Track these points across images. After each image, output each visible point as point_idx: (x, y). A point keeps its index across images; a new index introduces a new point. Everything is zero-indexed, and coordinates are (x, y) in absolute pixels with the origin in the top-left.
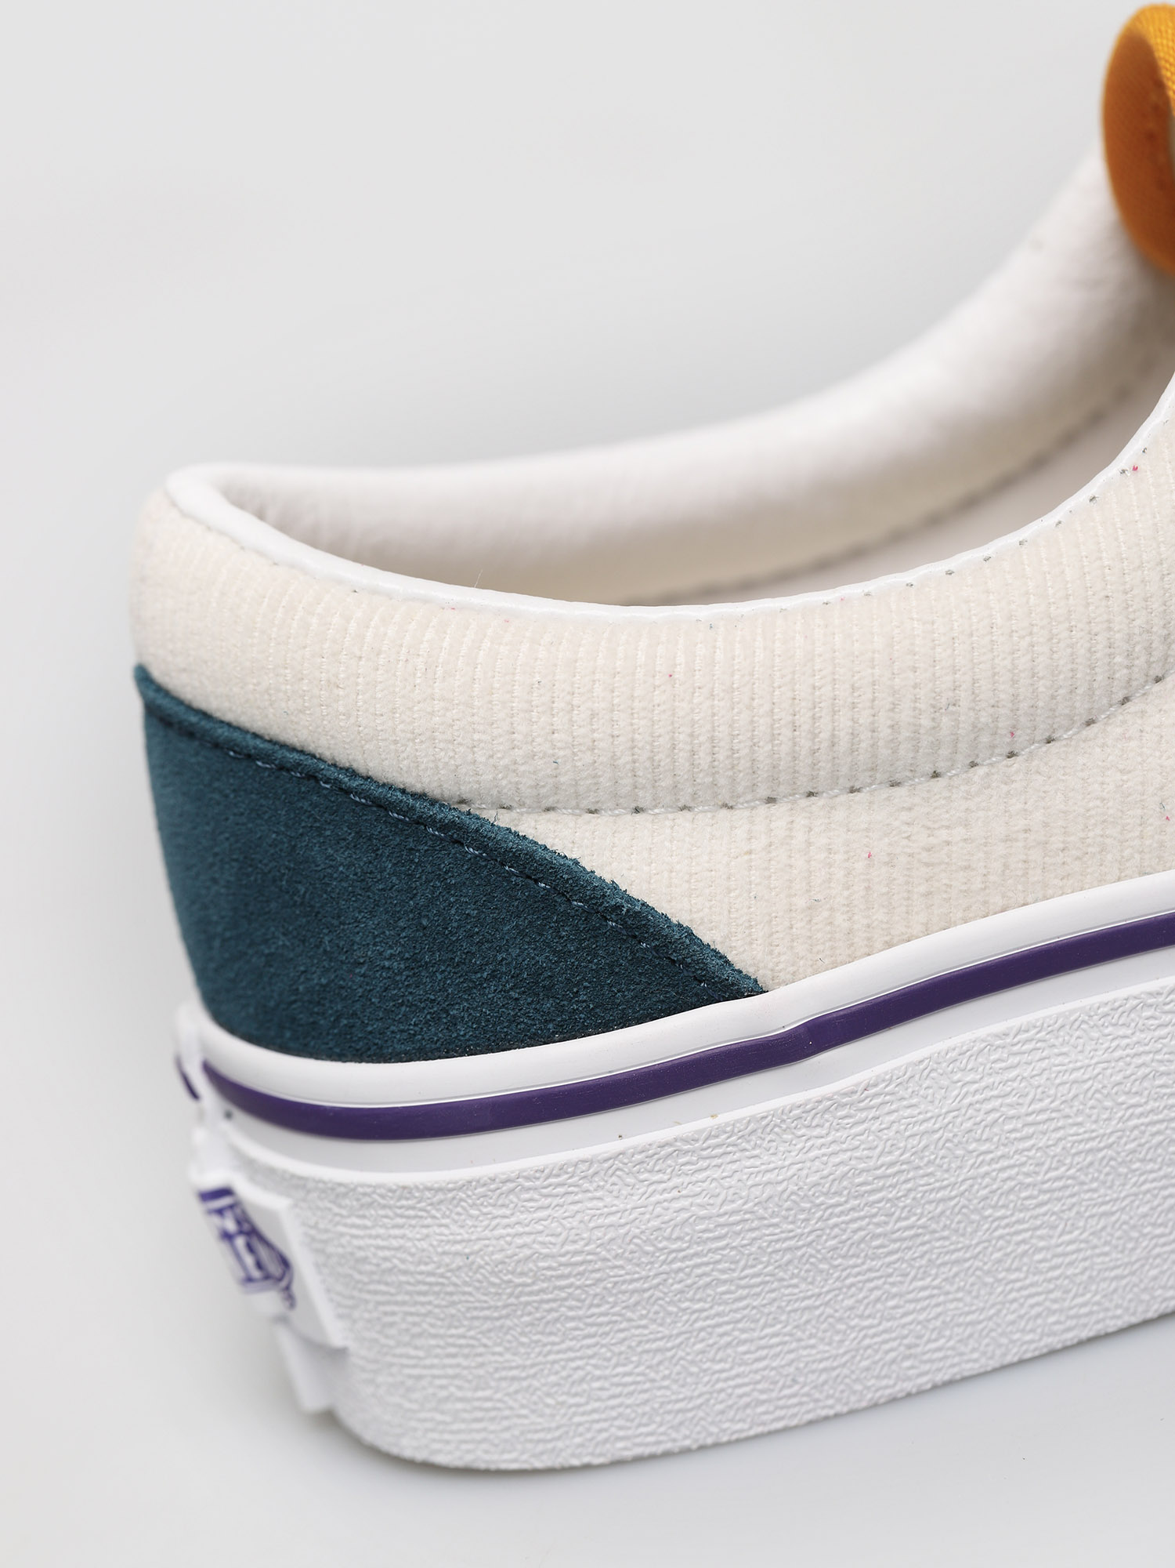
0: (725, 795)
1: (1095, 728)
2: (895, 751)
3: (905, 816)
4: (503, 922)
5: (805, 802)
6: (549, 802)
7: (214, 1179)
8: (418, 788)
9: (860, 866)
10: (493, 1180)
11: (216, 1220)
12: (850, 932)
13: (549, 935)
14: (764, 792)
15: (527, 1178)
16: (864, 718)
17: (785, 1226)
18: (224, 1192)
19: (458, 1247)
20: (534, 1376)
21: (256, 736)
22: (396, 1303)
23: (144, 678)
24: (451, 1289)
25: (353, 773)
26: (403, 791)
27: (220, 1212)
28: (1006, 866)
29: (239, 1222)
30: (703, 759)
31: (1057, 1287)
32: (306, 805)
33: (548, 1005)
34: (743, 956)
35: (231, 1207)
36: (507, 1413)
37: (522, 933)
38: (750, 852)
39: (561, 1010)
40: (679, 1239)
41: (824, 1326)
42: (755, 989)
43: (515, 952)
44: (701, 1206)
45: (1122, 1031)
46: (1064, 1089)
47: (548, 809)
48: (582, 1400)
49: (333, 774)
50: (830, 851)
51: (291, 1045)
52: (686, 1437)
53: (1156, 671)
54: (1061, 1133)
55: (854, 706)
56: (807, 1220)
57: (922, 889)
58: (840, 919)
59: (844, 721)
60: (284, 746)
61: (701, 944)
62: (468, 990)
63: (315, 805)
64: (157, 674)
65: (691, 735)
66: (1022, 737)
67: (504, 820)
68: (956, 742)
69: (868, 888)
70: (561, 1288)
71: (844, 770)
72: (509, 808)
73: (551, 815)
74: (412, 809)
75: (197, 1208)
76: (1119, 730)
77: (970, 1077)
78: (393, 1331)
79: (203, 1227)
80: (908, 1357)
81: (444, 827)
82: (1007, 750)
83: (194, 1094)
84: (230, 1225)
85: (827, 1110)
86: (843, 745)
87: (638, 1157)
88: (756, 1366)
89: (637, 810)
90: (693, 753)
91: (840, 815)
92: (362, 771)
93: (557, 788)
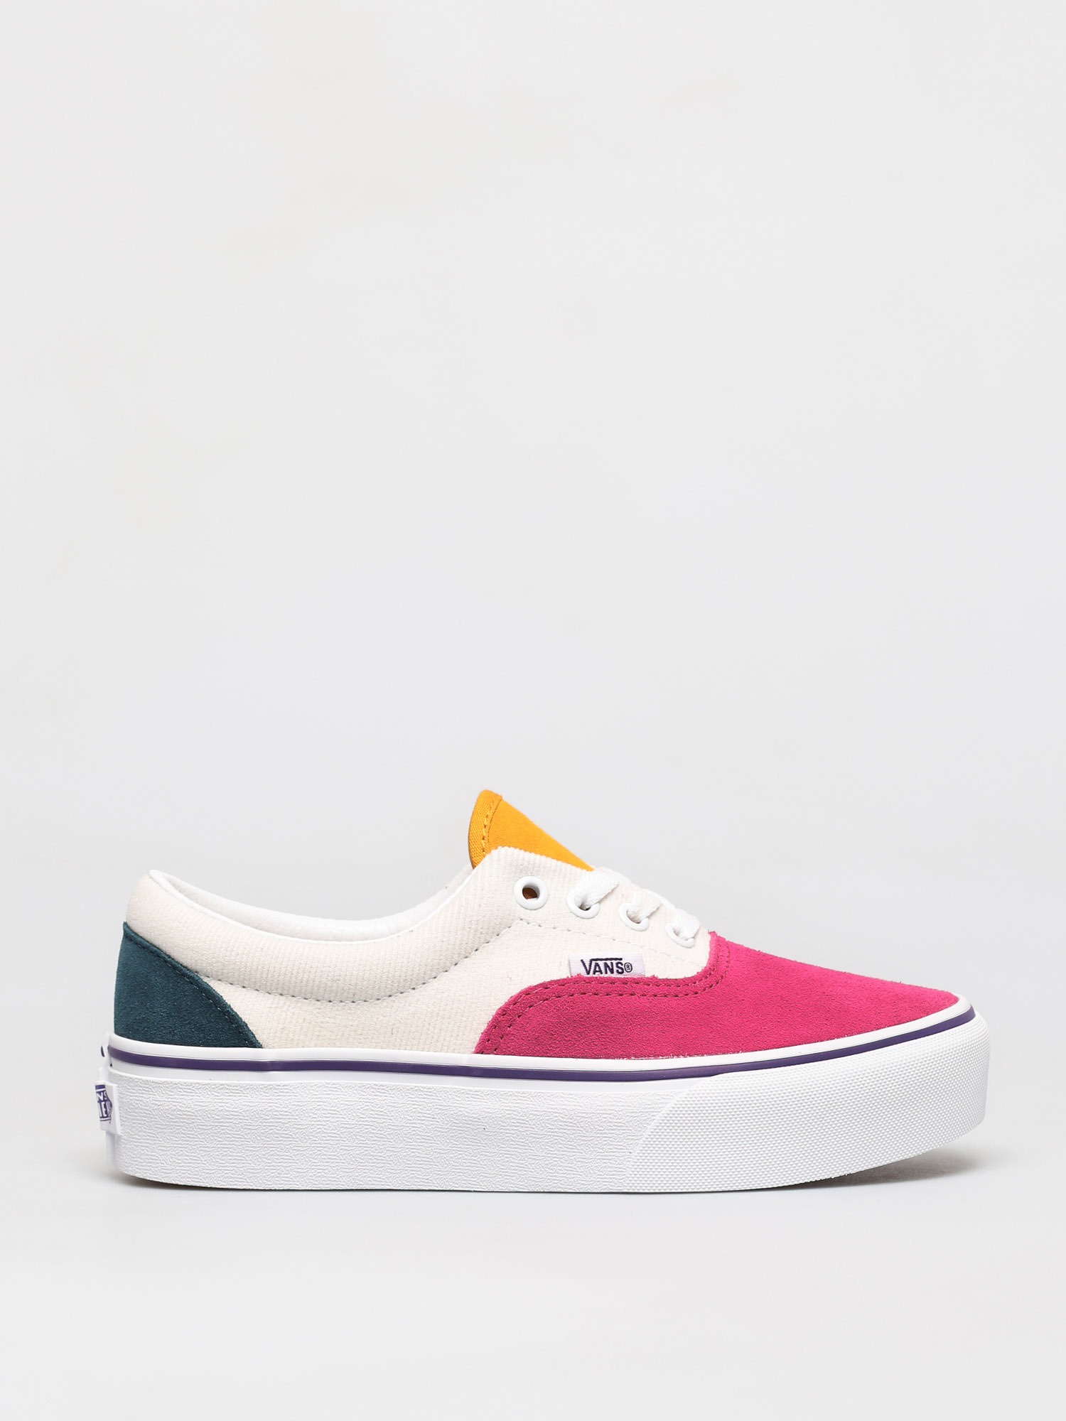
0: (268, 989)
1: (379, 1002)
2: (318, 989)
3: (318, 1010)
4: (197, 1008)
5: (290, 998)
6: (220, 977)
7: (100, 1082)
8: (185, 964)
9: (301, 1021)
10: (171, 1083)
11: (98, 1095)
12: (293, 1039)
13: (208, 1015)
14: (280, 991)
15: (181, 1085)
16: (312, 976)
17: (250, 1121)
18: (103, 1086)
19: (157, 1102)
20: (169, 1151)
21: (148, 942)
22: (137, 1120)
23: (125, 924)
24: (152, 1116)
25: (169, 957)
26: (181, 965)
27: (99, 1093)
28: (343, 1035)
29: (104, 1097)
30: (264, 976)
31: (327, 1169)
32: (154, 963)
33: (201, 1035)
34: (259, 1037)
35: (103, 1091)
36: (158, 1161)
37: (201, 1013)
38: (271, 1008)
39: (205, 1038)
40: (218, 1115)
41: (255, 1158)
42: (261, 1047)
43: (197, 1018)
44: (227, 1107)
45: (364, 1094)
46: (342, 1106)
47: (219, 980)
48: (180, 1162)
49: (164, 956)
50: (293, 1013)
51: (131, 1036)
52: (207, 1183)
53: (401, 990)
54: (338, 1119)
55: (310, 972)
56: (257, 1121)
57: (317, 1034)
58: (291, 1035)
59: (306, 976)
60: (154, 946)
61: (248, 1029)
62: (181, 1026)
63: (156, 964)
64: (129, 923)
65: (263, 967)
66: (357, 997)
67: (206, 980)
68: (337, 992)
69: (301, 1029)
70: (182, 1122)
71: (303, 991)
72: (208, 977)
73: (219, 982)
74: (182, 970)
75: (94, 1091)
76: (385, 1004)
77: (316, 1093)
78: (134, 1130)
79: (94, 1097)
80: (278, 1177)
81: (189, 977)
82: (352, 1000)
83: (103, 1055)
84: (102, 1098)
85: (270, 1089)
86: (304, 983)
87: (213, 1086)
88: (232, 1165)
89: (244, 987)
90: (262, 973)
91: (299, 1005)
92: (172, 957)
93: (222, 974)
